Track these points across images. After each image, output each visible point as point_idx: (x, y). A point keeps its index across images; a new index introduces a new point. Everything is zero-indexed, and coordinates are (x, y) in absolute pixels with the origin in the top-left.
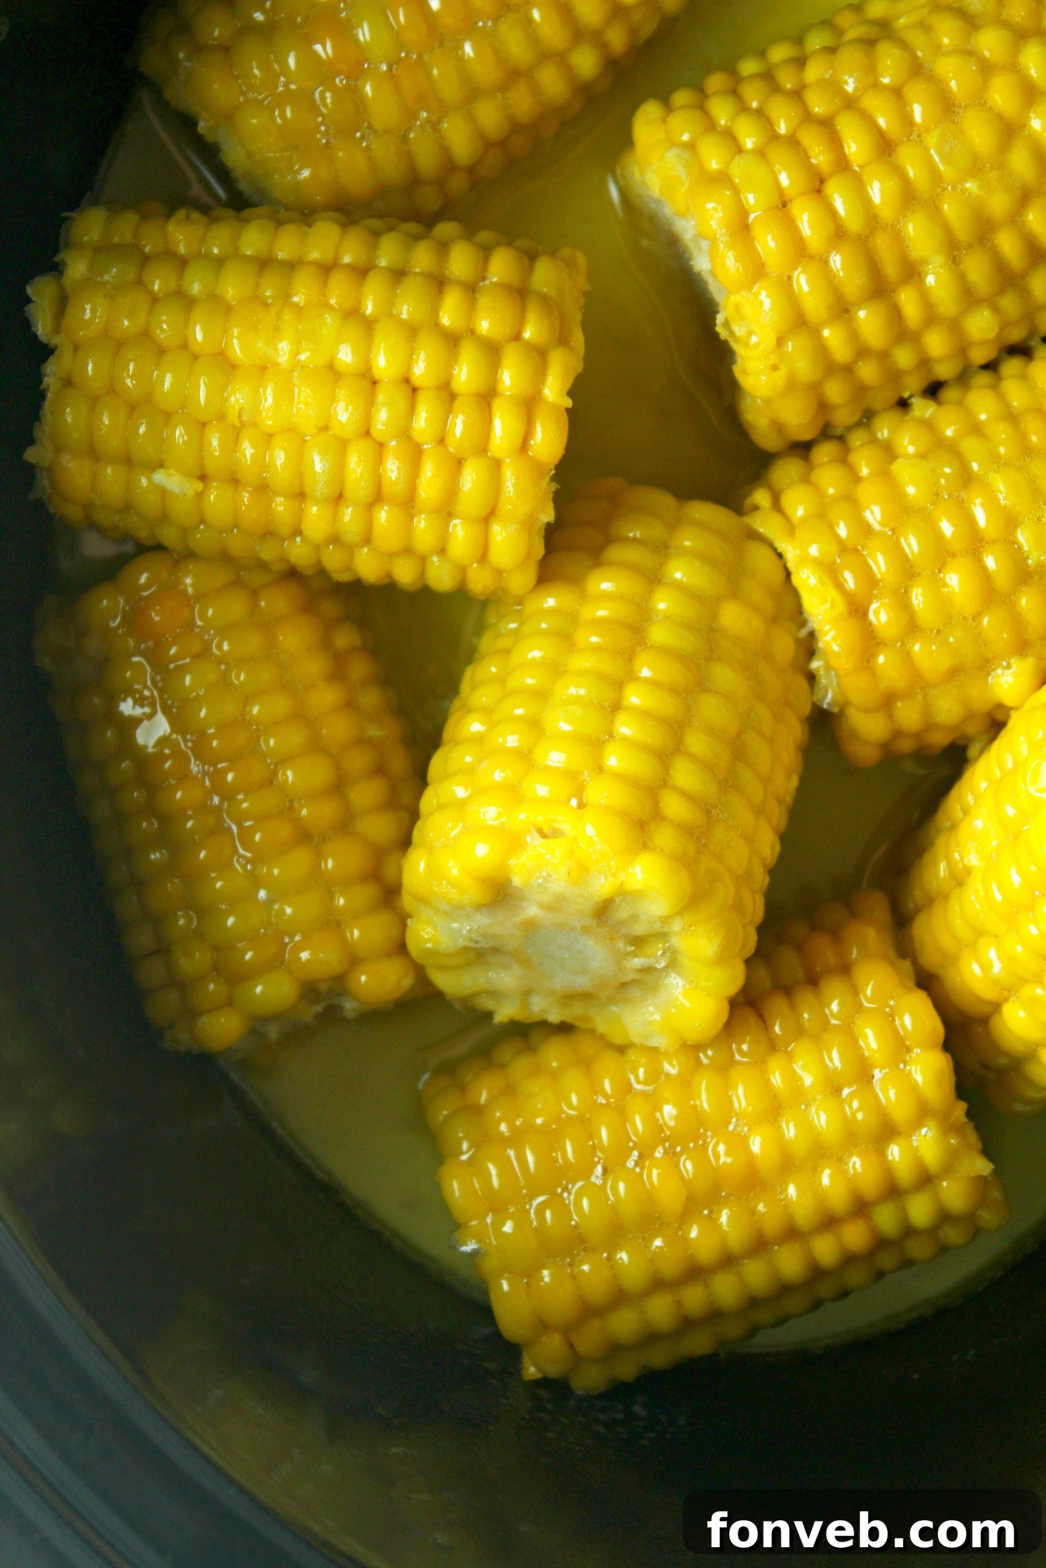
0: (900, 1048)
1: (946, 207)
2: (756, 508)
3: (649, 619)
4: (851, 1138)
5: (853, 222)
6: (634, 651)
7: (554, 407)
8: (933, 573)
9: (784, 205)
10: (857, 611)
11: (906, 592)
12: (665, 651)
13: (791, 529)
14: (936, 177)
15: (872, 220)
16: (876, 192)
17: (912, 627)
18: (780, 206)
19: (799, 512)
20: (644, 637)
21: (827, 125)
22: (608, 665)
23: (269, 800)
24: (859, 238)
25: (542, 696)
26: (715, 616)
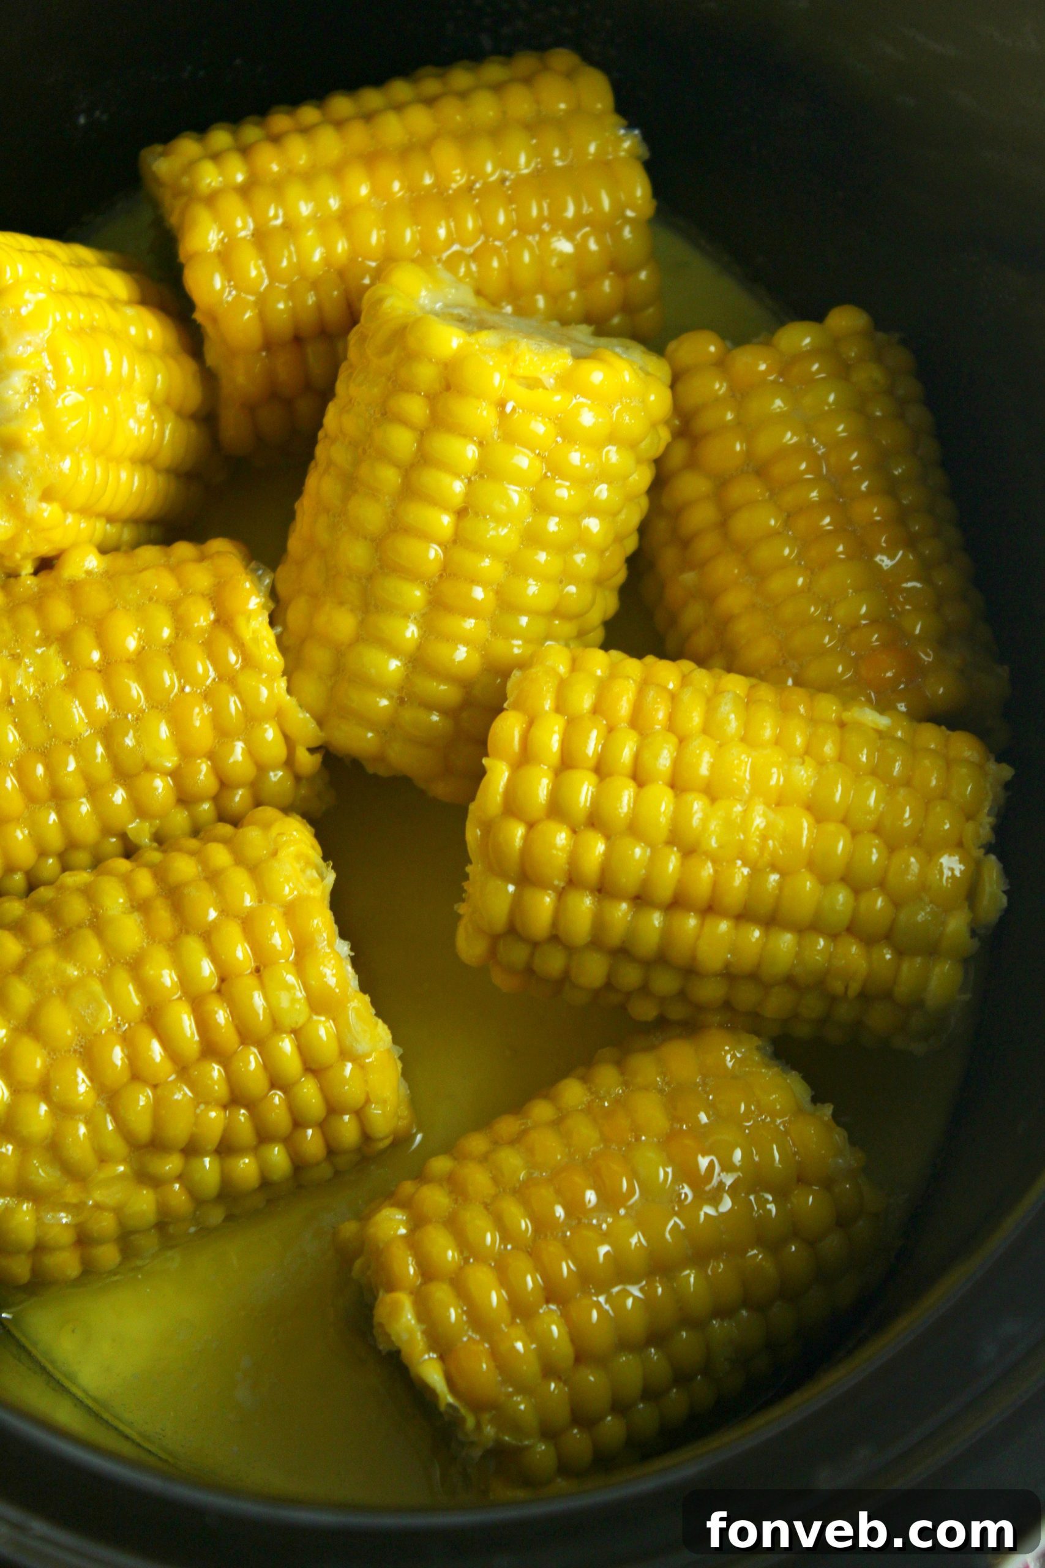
0: (225, 257)
1: (100, 957)
2: (312, 750)
3: (423, 615)
4: (278, 187)
5: (193, 946)
6: (441, 576)
7: (500, 758)
8: (150, 647)
9: (258, 970)
10: (226, 623)
11: (177, 635)
12: (411, 575)
13: (279, 717)
14: (106, 981)
15: (173, 946)
16: (168, 978)
17: (174, 606)
18: (262, 968)
19: (270, 733)
20: (430, 593)
21: (210, 1049)
22: (466, 559)
23: (789, 498)
24: (187, 932)
25: (532, 538)
26: (362, 623)
